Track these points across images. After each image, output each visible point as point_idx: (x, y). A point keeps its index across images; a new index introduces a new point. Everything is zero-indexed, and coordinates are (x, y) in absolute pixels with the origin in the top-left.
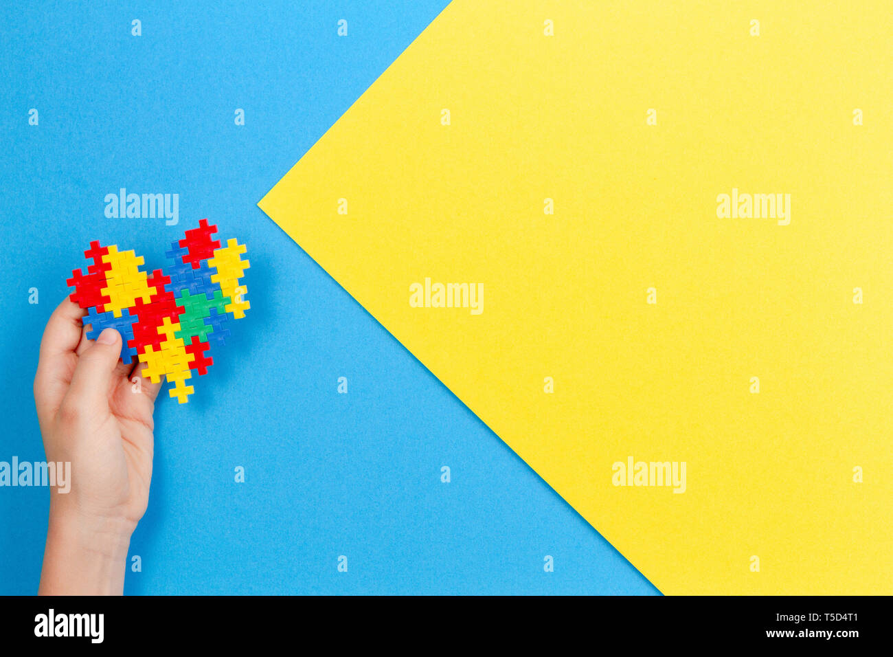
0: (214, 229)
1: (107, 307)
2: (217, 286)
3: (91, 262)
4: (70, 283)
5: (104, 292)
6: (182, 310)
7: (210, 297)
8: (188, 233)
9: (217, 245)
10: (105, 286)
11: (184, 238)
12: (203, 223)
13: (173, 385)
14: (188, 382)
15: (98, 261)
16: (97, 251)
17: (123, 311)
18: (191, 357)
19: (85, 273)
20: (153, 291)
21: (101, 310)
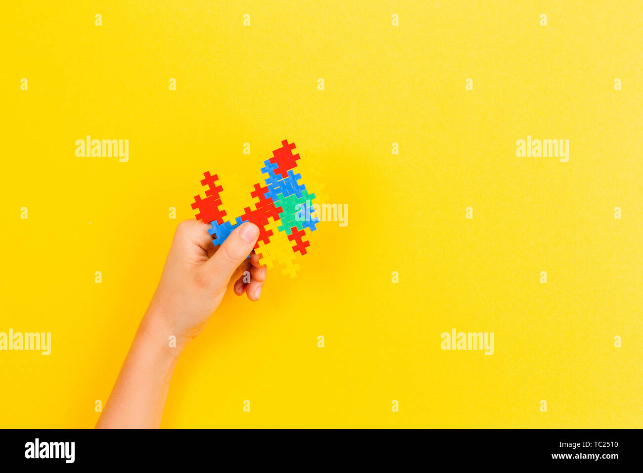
0: (293, 146)
1: (225, 219)
2: (303, 187)
3: (207, 187)
4: (194, 206)
5: (220, 208)
6: (280, 210)
7: (299, 195)
8: (274, 152)
9: (297, 157)
10: (220, 203)
11: (273, 156)
12: (285, 142)
13: (284, 266)
14: (294, 262)
15: (212, 186)
16: (209, 179)
17: (237, 219)
18: (294, 243)
19: (203, 196)
20: (257, 200)
21: (221, 222)
